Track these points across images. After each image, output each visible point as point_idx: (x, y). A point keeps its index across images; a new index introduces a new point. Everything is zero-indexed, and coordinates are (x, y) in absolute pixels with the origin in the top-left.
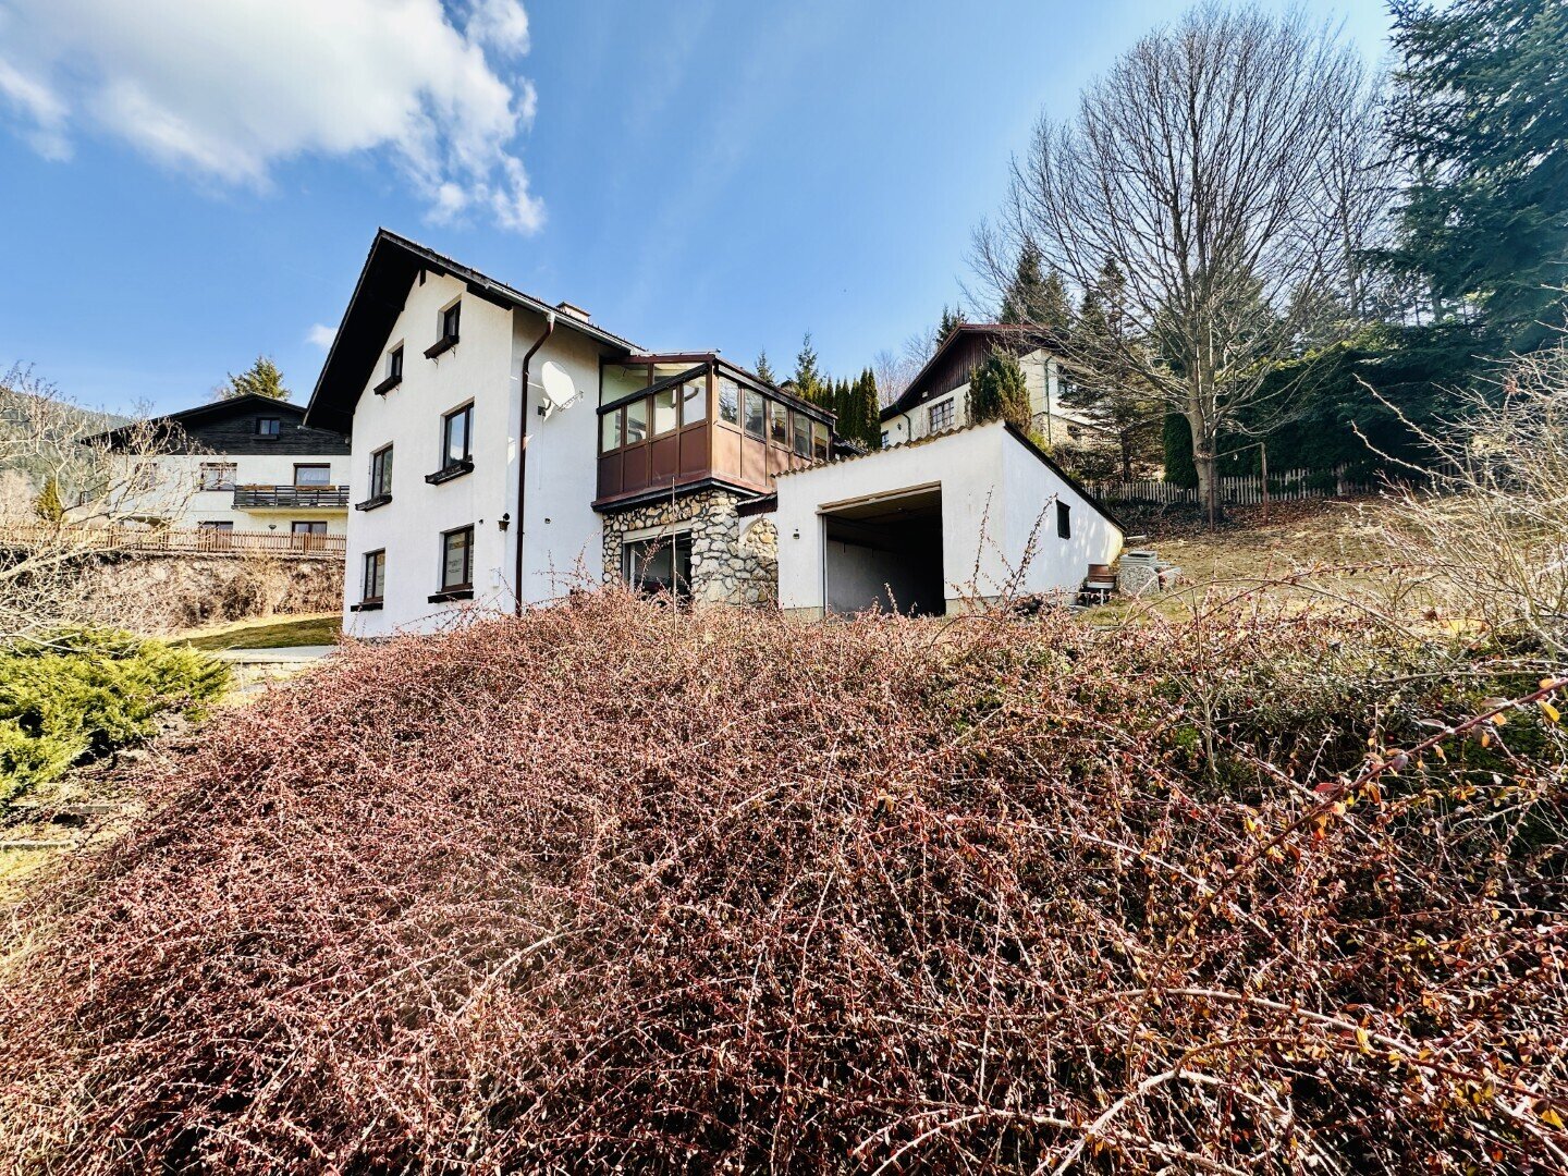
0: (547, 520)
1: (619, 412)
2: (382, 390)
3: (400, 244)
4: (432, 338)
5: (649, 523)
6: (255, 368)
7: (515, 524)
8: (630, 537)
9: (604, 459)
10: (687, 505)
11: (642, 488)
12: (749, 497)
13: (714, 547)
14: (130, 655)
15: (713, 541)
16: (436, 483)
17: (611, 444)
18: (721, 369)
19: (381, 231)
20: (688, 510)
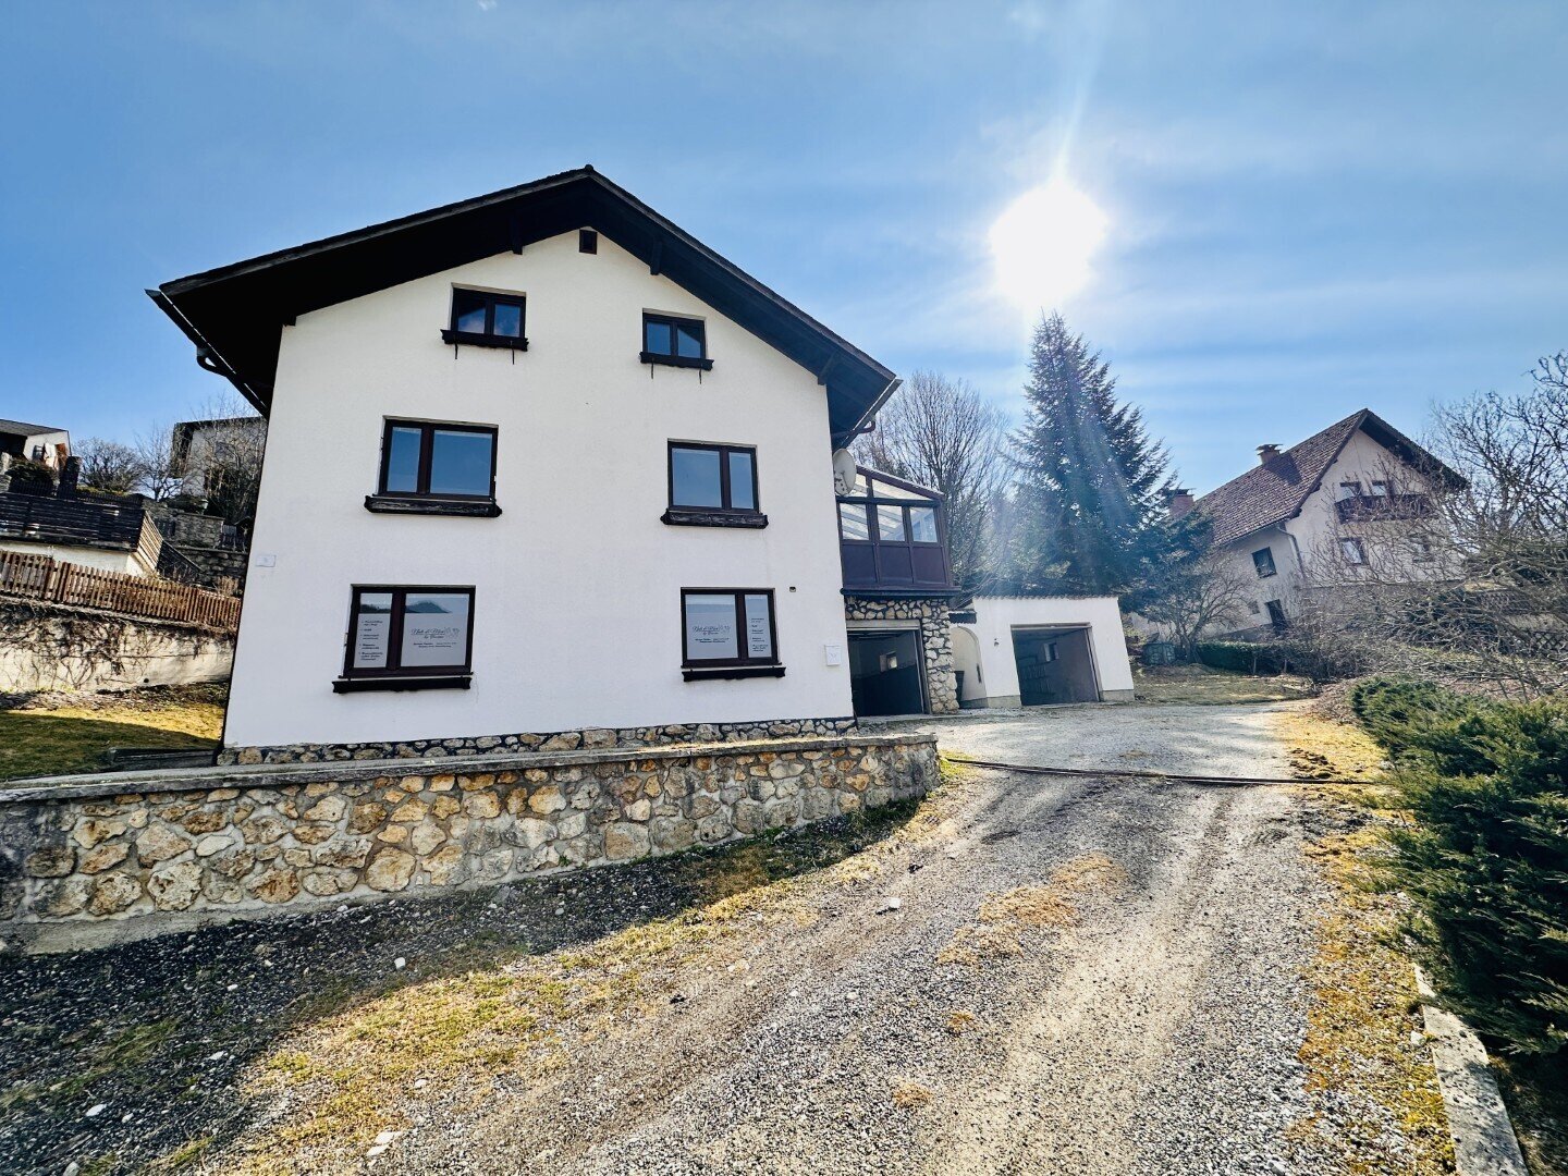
2: (457, 339)
10: (916, 607)
16: (680, 523)
20: (918, 611)
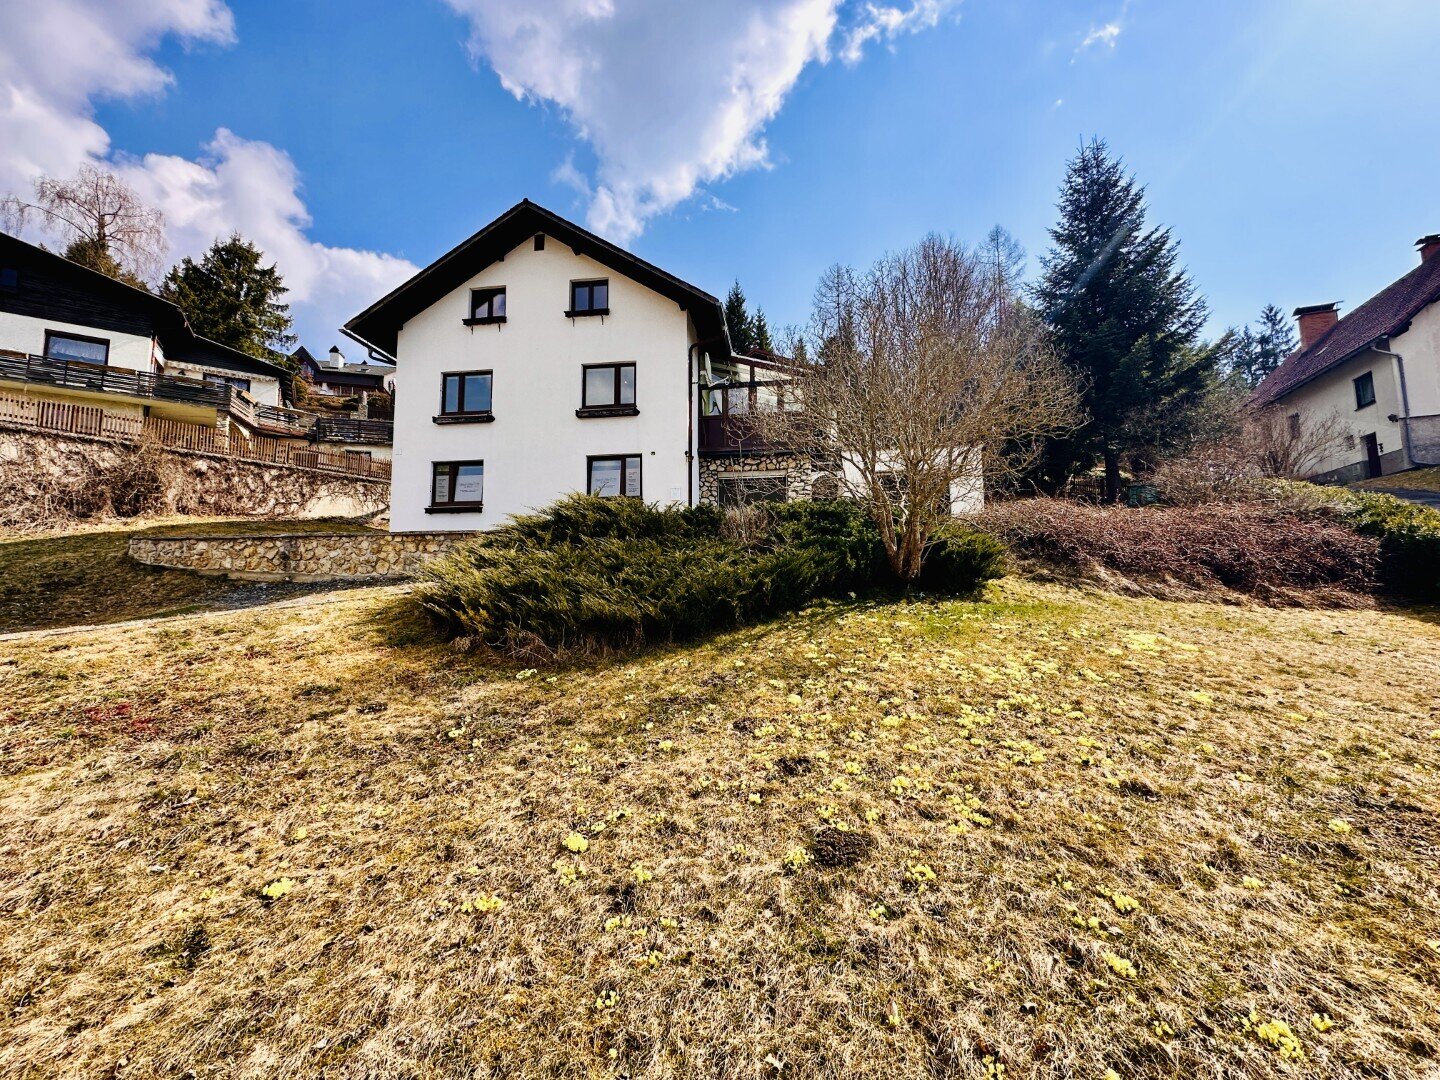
1: (721, 391)
2: (470, 323)
4: (563, 299)
8: (728, 476)
9: (707, 420)
10: (784, 461)
15: (807, 484)
16: (585, 417)
17: (710, 411)
20: (784, 463)
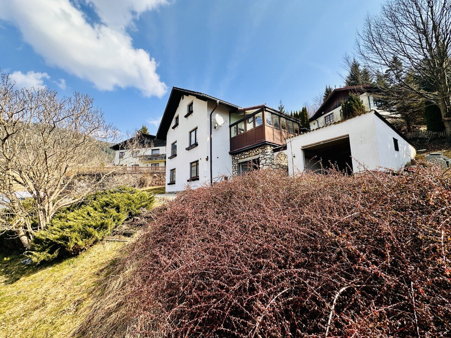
0: (218, 157)
1: (235, 126)
2: (174, 128)
3: (178, 89)
4: (186, 113)
5: (246, 156)
6: (142, 128)
7: (210, 159)
8: (241, 161)
9: (232, 140)
10: (258, 150)
11: (244, 146)
12: (277, 146)
13: (267, 162)
14: (134, 193)
15: (266, 160)
16: (188, 150)
17: (233, 135)
18: (267, 109)
19: (173, 87)
20: (258, 152)
